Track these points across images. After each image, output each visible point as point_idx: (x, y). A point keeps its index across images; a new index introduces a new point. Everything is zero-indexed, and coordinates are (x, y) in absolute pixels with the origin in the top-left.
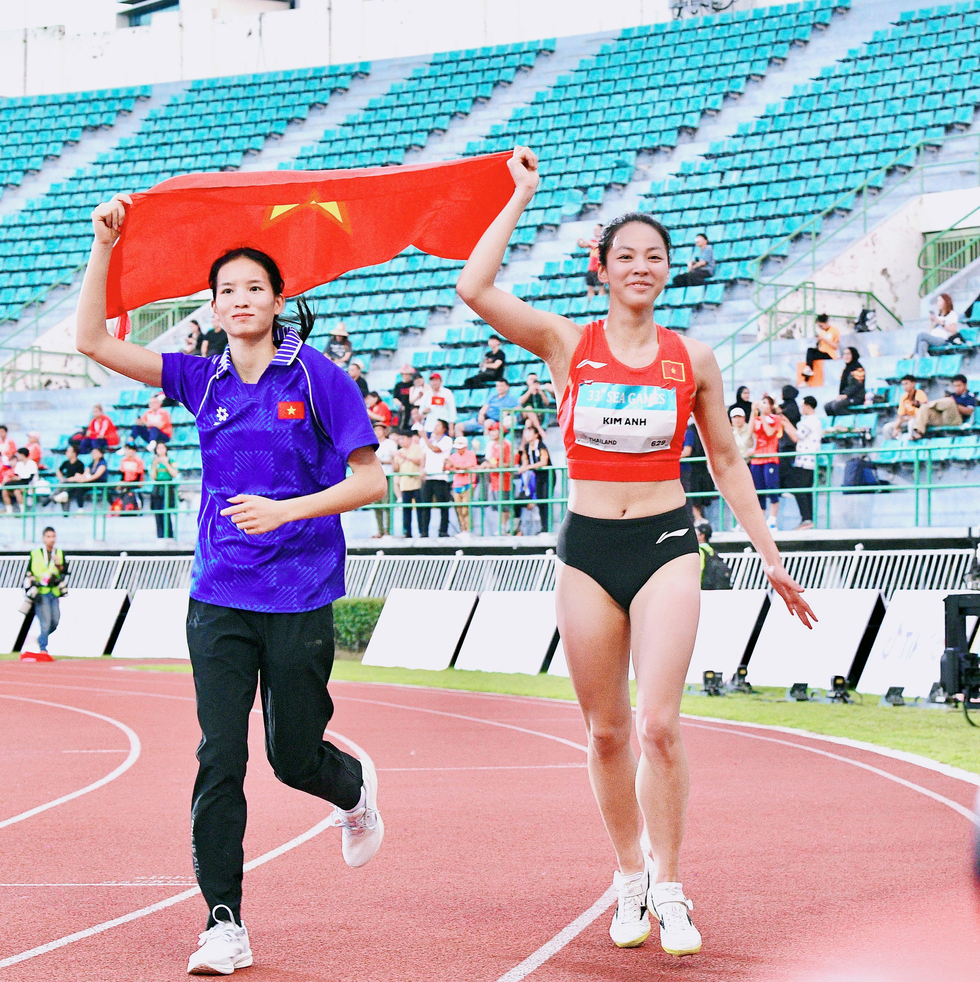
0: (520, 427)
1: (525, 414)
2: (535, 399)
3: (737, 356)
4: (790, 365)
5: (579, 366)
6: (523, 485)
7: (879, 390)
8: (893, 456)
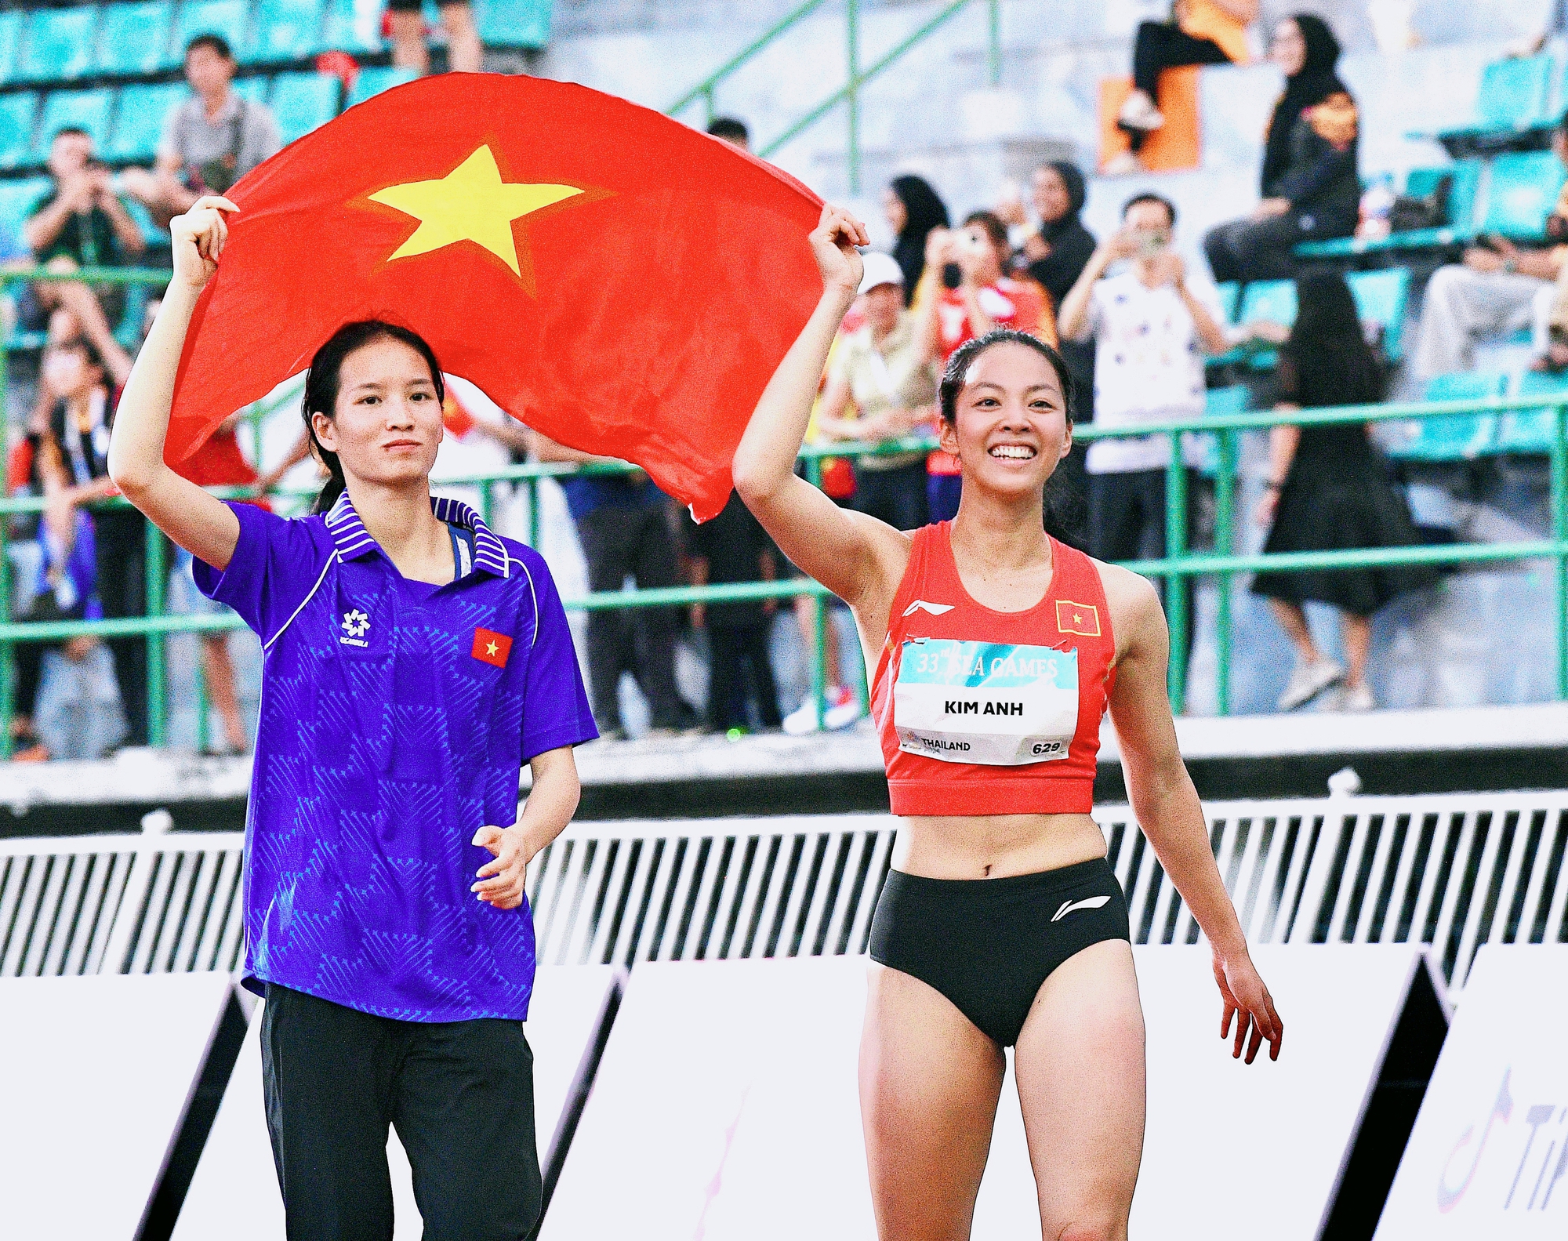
0: (30, 340)
1: (46, 290)
2: (86, 231)
3: (868, 57)
4: (1073, 88)
5: (907, 613)
6: (47, 565)
7: (1415, 177)
8: (1467, 433)
